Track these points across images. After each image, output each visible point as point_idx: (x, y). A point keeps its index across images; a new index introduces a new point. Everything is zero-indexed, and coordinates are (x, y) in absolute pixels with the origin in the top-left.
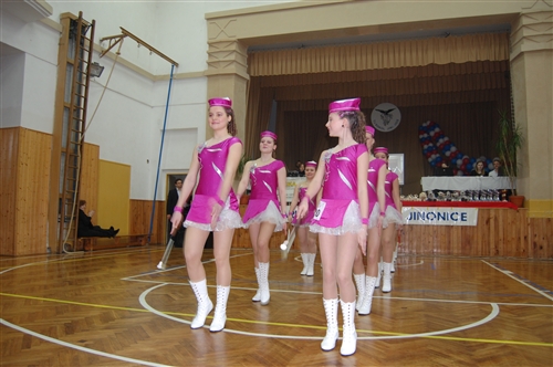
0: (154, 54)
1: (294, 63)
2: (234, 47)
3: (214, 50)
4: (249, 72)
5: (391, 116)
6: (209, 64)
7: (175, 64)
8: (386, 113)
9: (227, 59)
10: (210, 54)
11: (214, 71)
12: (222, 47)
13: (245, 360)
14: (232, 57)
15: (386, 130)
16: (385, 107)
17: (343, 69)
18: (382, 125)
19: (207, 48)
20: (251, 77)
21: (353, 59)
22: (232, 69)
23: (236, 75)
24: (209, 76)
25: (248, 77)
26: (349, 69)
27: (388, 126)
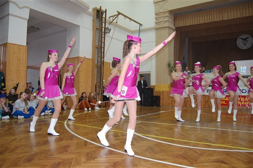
0: (132, 21)
1: (196, 19)
2: (167, 14)
3: (158, 17)
4: (174, 25)
5: (247, 41)
6: (156, 23)
7: (141, 25)
8: (245, 40)
9: (164, 20)
10: (156, 19)
11: (159, 26)
12: (161, 15)
13: (177, 157)
14: (167, 19)
15: (245, 48)
16: (244, 36)
17: (221, 19)
18: (243, 46)
19: (155, 16)
20: (176, 27)
21: (226, 14)
22: (167, 24)
23: (169, 27)
24: (156, 29)
25: (174, 28)
26: (224, 19)
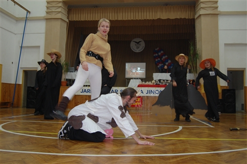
0: (17, 5)
1: (92, 15)
2: (60, 5)
3: (49, 5)
4: (68, 18)
5: (140, 45)
6: (47, 13)
7: (28, 12)
8: (138, 43)
9: (56, 10)
10: (48, 8)
11: (49, 16)
12: (54, 4)
14: (59, 10)
15: (138, 52)
16: (138, 40)
17: (116, 19)
18: (136, 49)
19: (46, 4)
20: (69, 21)
21: (121, 14)
22: (59, 16)
23: (61, 19)
24: (47, 19)
25: (67, 21)
26: (119, 19)
27: (138, 49)
